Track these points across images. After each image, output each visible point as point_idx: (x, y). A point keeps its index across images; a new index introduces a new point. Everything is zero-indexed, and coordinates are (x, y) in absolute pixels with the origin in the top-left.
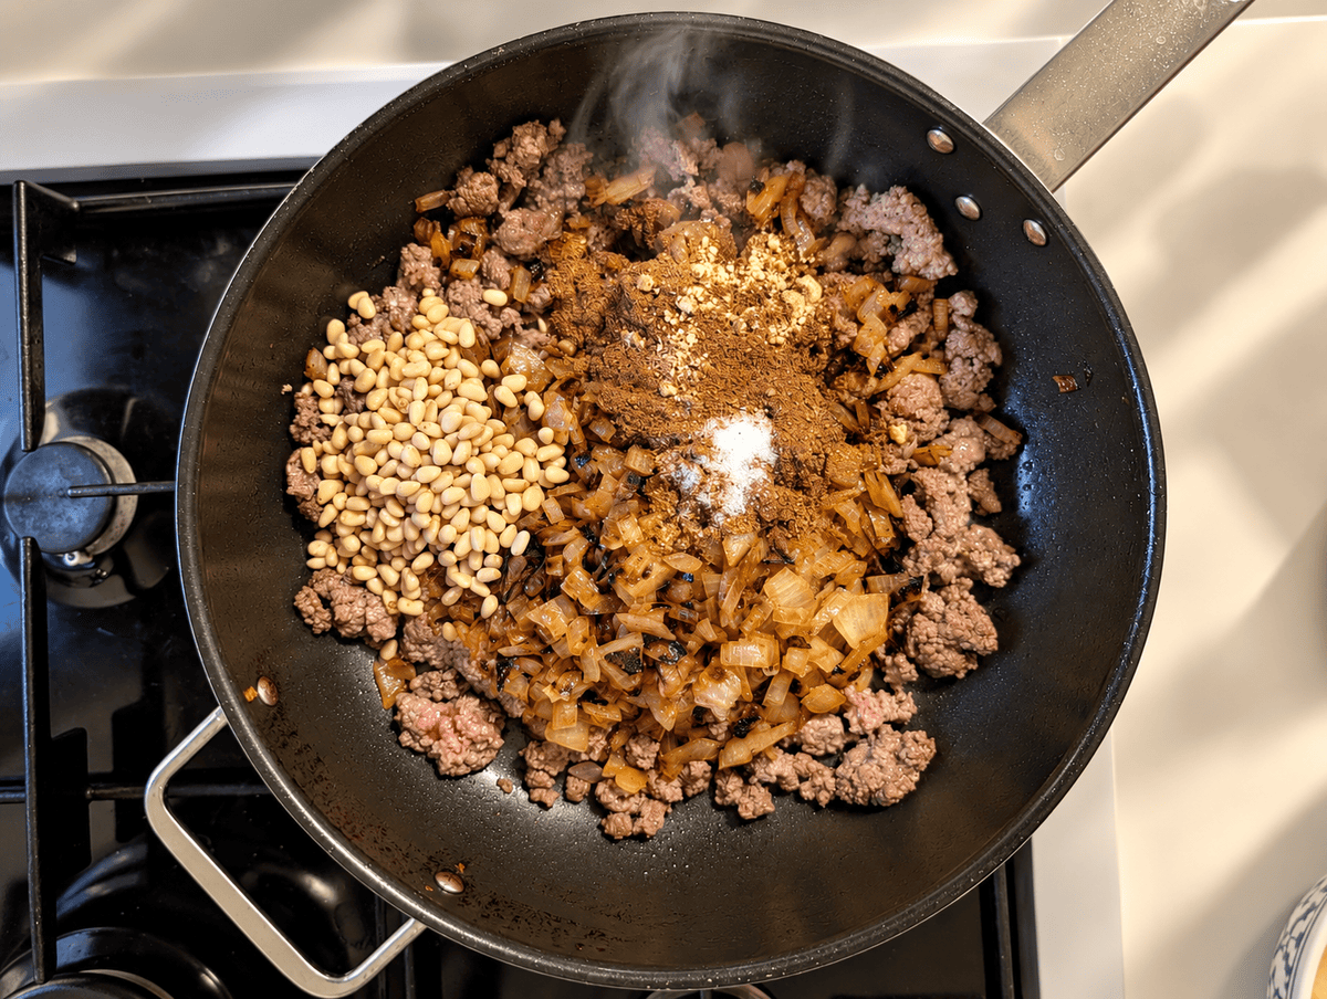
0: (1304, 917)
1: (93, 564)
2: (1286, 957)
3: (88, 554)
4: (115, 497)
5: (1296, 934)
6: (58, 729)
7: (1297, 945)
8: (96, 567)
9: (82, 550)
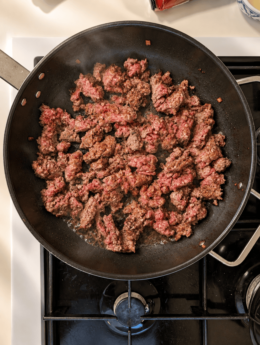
0: (246, 11)
1: (149, 304)
2: (254, 16)
3: (146, 305)
4: (132, 298)
5: (250, 13)
6: (190, 312)
7: (252, 13)
8: (149, 303)
9: (145, 306)
